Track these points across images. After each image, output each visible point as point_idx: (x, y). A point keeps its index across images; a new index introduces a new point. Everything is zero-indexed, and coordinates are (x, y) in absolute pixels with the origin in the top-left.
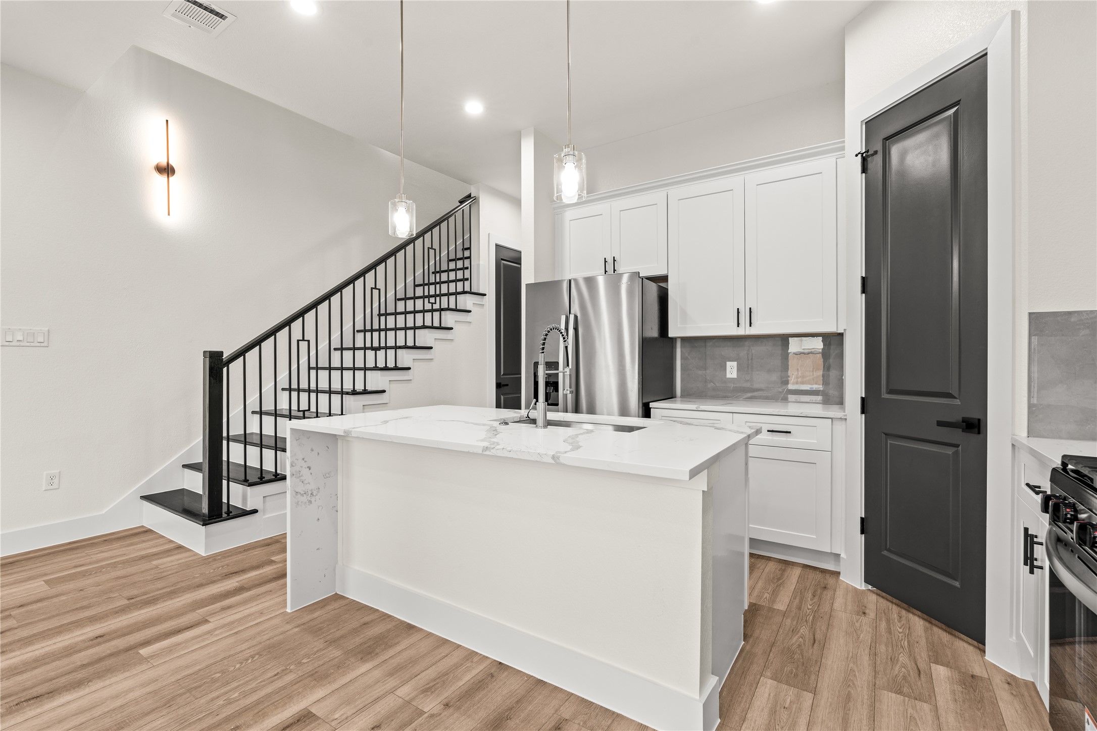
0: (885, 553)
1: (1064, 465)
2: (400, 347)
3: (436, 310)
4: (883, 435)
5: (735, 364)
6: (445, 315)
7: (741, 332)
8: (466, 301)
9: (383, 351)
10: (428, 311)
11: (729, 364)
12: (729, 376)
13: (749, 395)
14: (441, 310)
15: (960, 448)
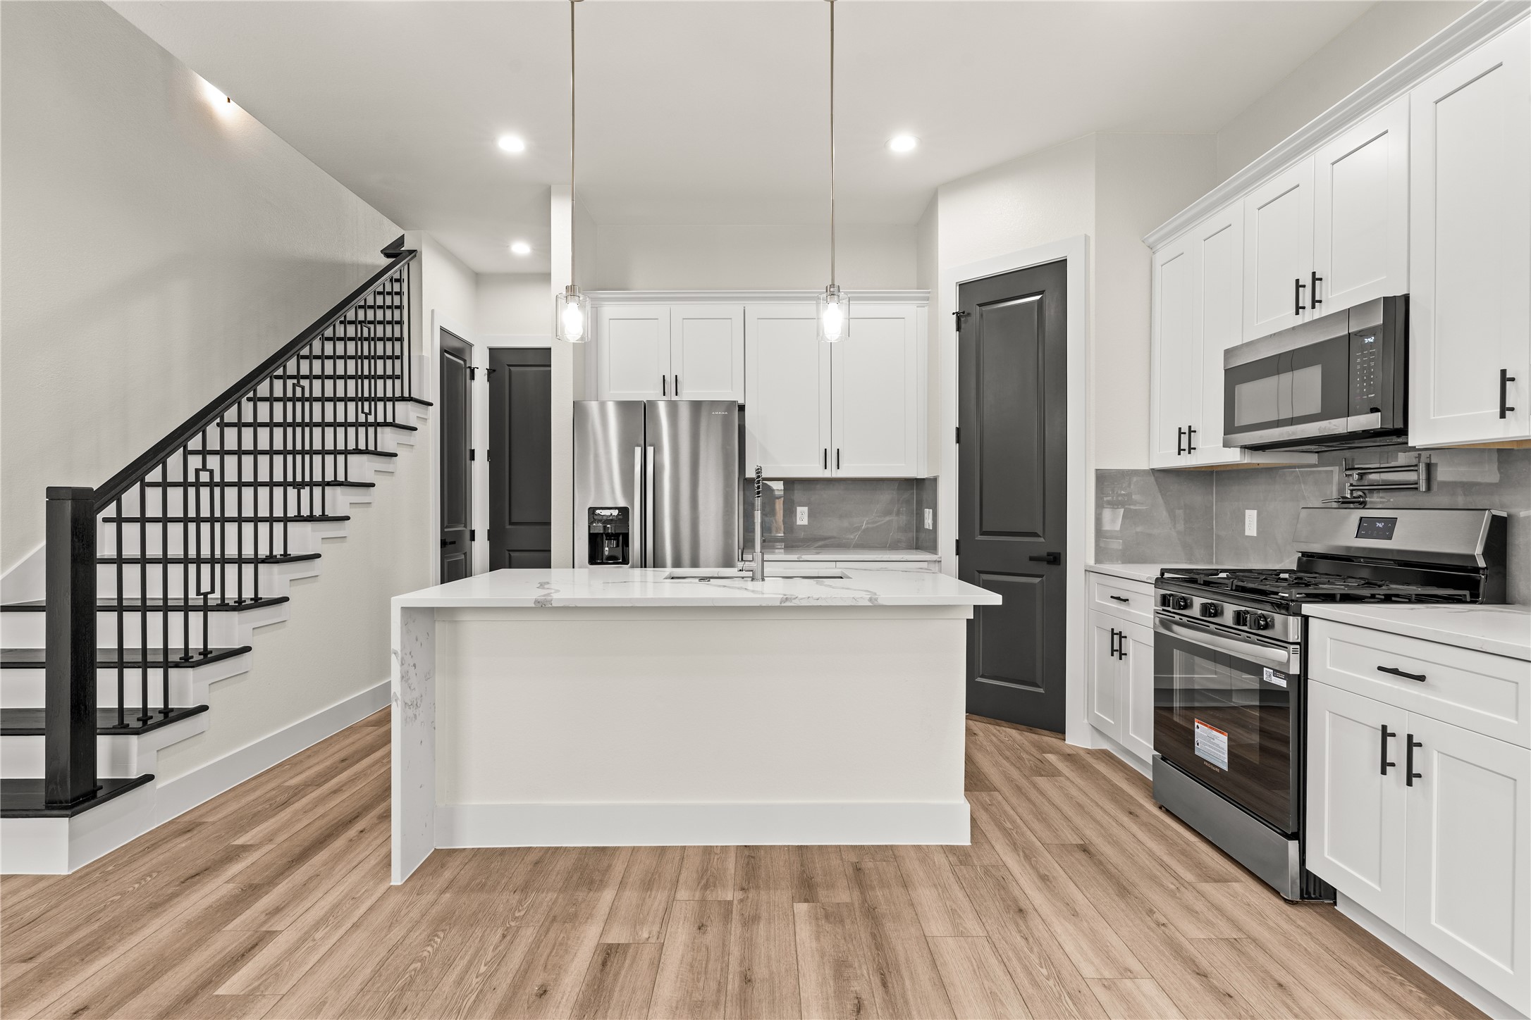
0: (979, 679)
1: (1162, 574)
2: (329, 484)
3: (371, 425)
4: (976, 573)
5: (805, 509)
6: (382, 433)
7: (827, 474)
8: (405, 413)
9: (307, 489)
10: (362, 425)
11: (799, 509)
12: (799, 522)
13: (820, 543)
14: (377, 425)
15: (1044, 577)
